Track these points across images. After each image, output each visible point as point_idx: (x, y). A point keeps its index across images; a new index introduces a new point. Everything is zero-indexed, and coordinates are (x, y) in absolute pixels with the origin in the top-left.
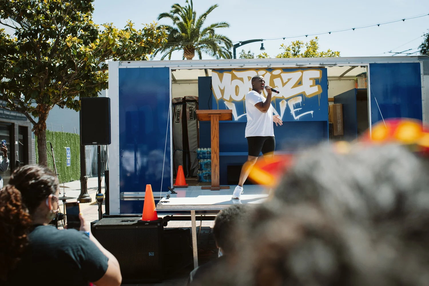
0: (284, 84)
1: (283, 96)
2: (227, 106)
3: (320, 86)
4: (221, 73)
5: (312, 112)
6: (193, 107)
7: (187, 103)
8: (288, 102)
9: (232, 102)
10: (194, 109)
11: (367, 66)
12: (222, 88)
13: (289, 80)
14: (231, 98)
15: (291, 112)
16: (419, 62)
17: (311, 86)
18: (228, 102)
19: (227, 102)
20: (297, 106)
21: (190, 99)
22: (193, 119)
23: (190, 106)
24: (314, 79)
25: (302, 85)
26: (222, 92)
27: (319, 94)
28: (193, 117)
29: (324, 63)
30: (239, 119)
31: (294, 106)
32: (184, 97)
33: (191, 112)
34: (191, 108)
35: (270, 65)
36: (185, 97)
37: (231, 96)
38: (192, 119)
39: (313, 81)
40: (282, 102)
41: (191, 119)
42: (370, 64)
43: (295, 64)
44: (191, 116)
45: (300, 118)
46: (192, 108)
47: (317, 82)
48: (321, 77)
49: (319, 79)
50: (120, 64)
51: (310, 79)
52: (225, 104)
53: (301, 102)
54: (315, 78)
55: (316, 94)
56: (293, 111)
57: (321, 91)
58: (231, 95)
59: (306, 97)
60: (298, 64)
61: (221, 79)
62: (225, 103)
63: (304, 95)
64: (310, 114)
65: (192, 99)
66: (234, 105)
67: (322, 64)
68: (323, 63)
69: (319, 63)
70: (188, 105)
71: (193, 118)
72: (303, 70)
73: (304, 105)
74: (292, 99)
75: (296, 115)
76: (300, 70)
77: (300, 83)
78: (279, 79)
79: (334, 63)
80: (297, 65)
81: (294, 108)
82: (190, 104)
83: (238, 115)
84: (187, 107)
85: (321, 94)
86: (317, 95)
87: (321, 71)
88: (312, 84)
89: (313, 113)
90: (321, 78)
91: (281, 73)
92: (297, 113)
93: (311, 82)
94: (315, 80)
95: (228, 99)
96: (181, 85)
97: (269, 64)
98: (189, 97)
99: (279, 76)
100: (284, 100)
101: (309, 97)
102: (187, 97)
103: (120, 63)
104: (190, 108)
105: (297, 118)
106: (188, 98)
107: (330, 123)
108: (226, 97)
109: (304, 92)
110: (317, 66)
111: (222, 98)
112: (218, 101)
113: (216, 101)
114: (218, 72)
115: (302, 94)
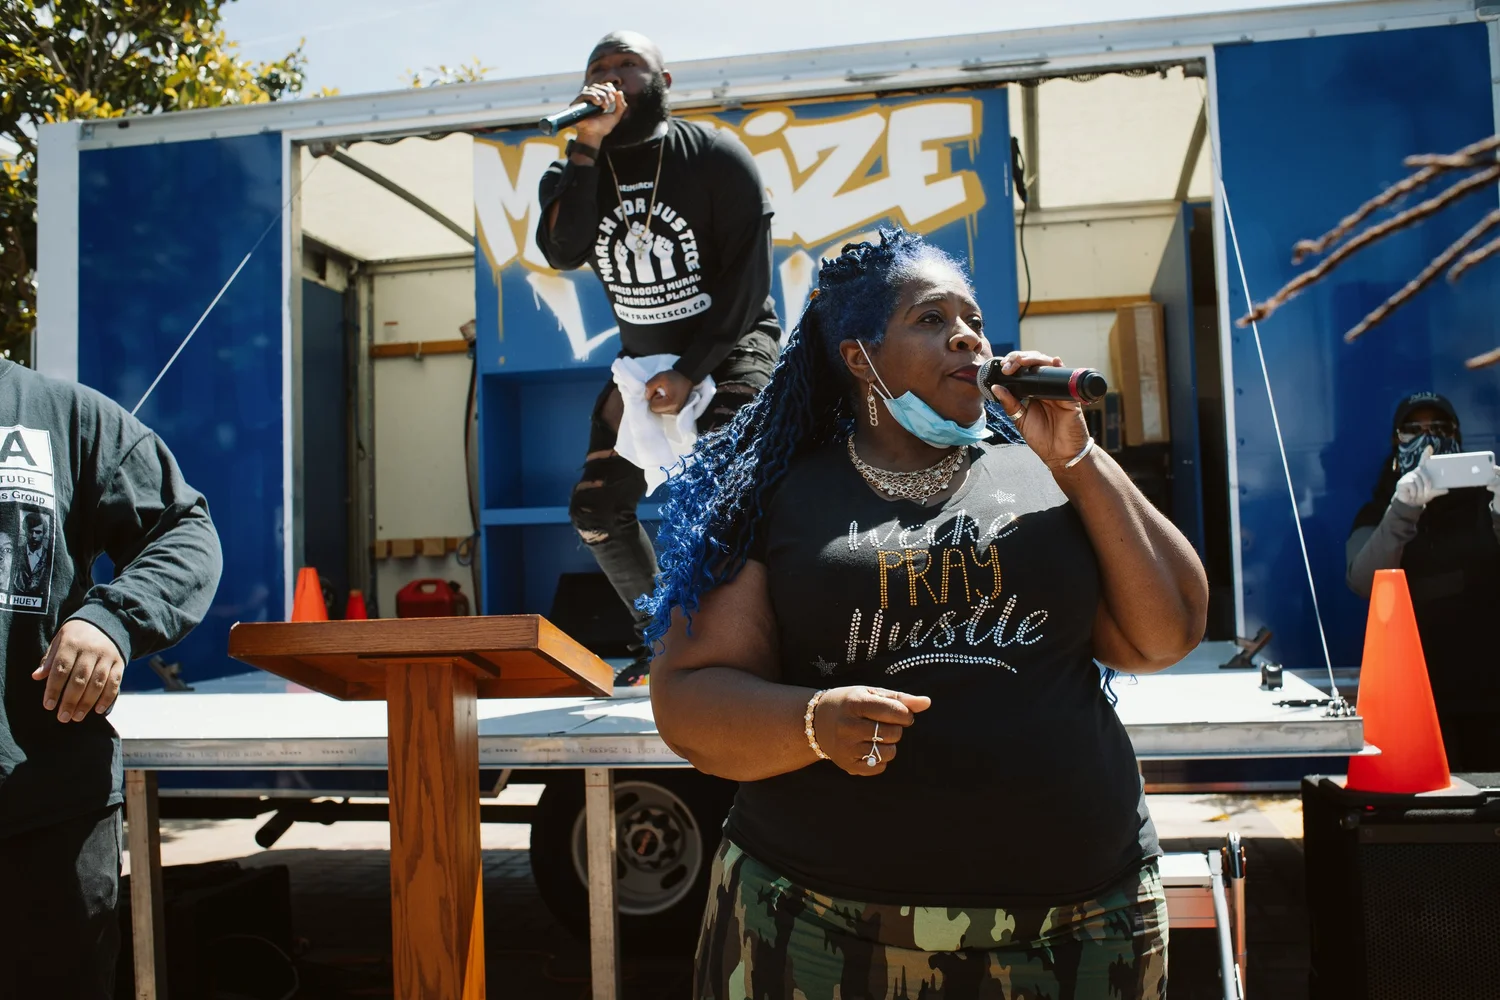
0: (799, 178)
1: (795, 235)
2: (539, 297)
3: (973, 175)
4: (513, 148)
11: (1202, 60)
12: (517, 215)
13: (824, 155)
16: (1483, 18)
17: (930, 179)
18: (545, 277)
19: (538, 275)
24: (945, 145)
25: (887, 175)
26: (519, 229)
27: (971, 217)
29: (986, 60)
30: (594, 355)
35: (726, 84)
39: (939, 154)
40: (795, 264)
42: (1219, 49)
43: (843, 72)
47: (957, 157)
48: (980, 131)
49: (966, 143)
50: (89, 134)
51: (927, 145)
52: (529, 288)
54: (947, 139)
55: (955, 218)
57: (981, 200)
60: (858, 71)
61: (511, 171)
62: (532, 279)
63: (898, 219)
66: (570, 286)
67: (972, 62)
68: (978, 60)
69: (959, 62)
72: (891, 105)
76: (877, 105)
77: (875, 167)
78: (776, 155)
79: (1036, 55)
80: (852, 79)
83: (592, 332)
85: (979, 213)
86: (962, 223)
87: (980, 104)
88: (934, 169)
90: (981, 141)
91: (784, 127)
93: (931, 161)
94: (948, 151)
97: (718, 84)
99: (776, 140)
100: (801, 254)
103: (90, 129)
109: (897, 210)
110: (952, 74)
111: (518, 258)
112: (502, 272)
113: (491, 275)
114: (501, 143)
115: (888, 218)
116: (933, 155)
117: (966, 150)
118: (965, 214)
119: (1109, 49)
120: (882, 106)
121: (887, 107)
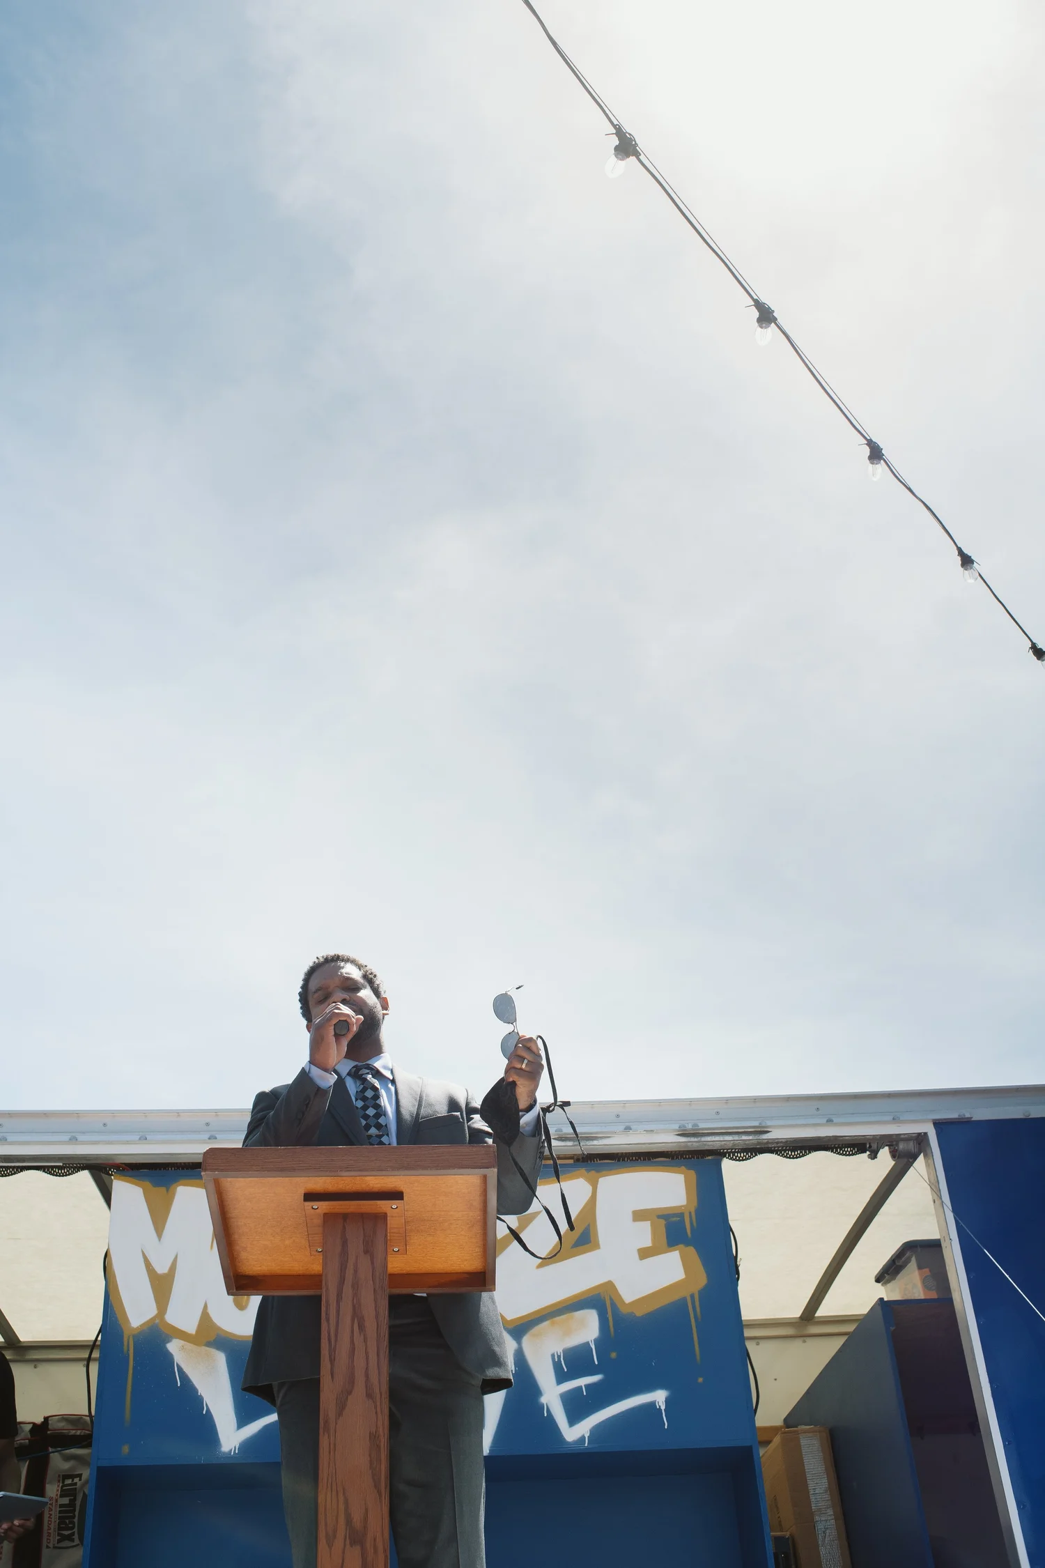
2: (180, 1369)
3: (691, 1250)
4: (163, 1189)
5: (659, 1397)
6: (80, 1476)
7: (50, 1450)
8: (526, 1340)
9: (209, 1344)
10: (87, 1482)
12: (162, 1268)
14: (205, 1317)
15: (544, 1400)
17: (644, 1254)
18: (189, 1346)
19: (182, 1342)
20: (571, 1364)
21: (73, 1432)
22: (77, 1541)
23: (66, 1466)
24: (659, 1217)
25: (597, 1246)
26: (162, 1285)
27: (692, 1296)
28: (76, 1530)
29: (702, 1125)
30: (247, 1445)
31: (557, 1366)
32: (39, 1420)
33: (66, 1501)
34: (69, 1481)
36: (46, 1419)
37: (211, 1311)
38: (70, 1538)
39: (652, 1225)
41: (63, 1538)
42: (939, 1125)
44: (64, 1522)
45: (596, 1431)
46: (76, 1480)
47: (673, 1230)
48: (695, 1203)
49: (681, 1215)
51: (639, 1216)
52: (169, 1358)
53: (595, 1340)
54: (662, 1209)
55: (676, 1297)
56: (552, 1395)
57: (702, 1280)
58: (206, 1306)
59: (624, 1310)
61: (159, 1217)
62: (174, 1347)
63: (611, 1299)
64: (652, 1405)
65: (78, 1433)
66: (221, 1359)
67: (690, 1126)
68: (696, 1125)
69: (676, 1127)
70: (58, 1462)
71: (76, 1537)
72: (598, 1171)
73: (614, 1355)
74: (546, 1323)
75: (573, 1419)
76: (583, 1171)
77: (582, 1239)
79: (754, 1125)
80: (561, 1138)
81: (561, 1377)
82: (68, 1458)
83: (244, 1418)
84: (50, 1473)
85: (701, 1292)
86: (683, 1301)
87: (692, 1174)
88: (647, 1242)
89: (667, 1401)
90: (696, 1211)
92: (578, 1406)
93: (644, 1234)
94: (663, 1222)
95: (191, 1327)
96: (43, 1368)
98: (65, 1418)
101: (639, 1313)
102: (59, 1421)
104: (66, 1477)
105: (575, 1433)
106: (62, 1425)
107: (779, 1534)
108: (183, 1316)
109: (610, 1285)
110: (667, 1139)
111: (157, 1321)
112: (134, 1336)
113: (122, 1337)
114: (148, 1184)
115: (599, 1295)
116: (646, 1227)
117: (683, 1222)
118: (685, 1293)
119: (830, 1121)
120: (588, 1171)
121: (593, 1173)
